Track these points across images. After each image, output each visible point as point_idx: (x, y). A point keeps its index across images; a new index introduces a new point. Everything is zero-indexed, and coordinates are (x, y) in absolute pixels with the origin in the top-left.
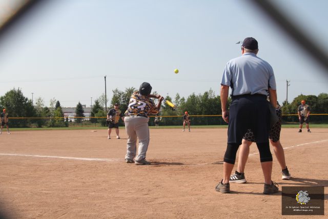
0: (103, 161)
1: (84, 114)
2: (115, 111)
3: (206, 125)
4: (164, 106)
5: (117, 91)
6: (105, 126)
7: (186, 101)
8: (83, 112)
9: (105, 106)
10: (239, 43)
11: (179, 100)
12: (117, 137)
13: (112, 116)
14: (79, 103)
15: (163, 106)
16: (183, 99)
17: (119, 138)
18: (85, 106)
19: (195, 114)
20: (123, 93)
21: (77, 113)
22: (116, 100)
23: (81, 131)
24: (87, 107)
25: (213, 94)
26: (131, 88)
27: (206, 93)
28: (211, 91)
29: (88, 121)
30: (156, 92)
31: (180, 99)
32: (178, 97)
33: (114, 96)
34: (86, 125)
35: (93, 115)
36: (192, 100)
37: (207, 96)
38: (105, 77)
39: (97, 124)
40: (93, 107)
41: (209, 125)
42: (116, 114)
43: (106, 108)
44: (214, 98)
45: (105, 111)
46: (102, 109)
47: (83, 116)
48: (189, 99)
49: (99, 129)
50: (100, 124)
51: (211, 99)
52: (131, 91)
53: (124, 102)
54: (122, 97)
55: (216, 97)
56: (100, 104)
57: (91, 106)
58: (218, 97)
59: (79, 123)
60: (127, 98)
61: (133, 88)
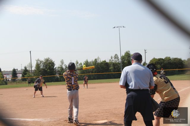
2: (40, 80)
5: (38, 60)
7: (83, 65)
8: (17, 74)
10: (115, 27)
13: (39, 83)
19: (89, 73)
20: (43, 61)
21: (13, 75)
22: (38, 66)
24: (18, 70)
27: (96, 60)
28: (98, 58)
29: (20, 80)
30: (63, 60)
31: (79, 64)
33: (37, 63)
34: (19, 82)
35: (23, 76)
37: (96, 61)
38: (30, 52)
40: (23, 71)
41: (98, 79)
43: (32, 70)
44: (100, 62)
45: (31, 72)
46: (29, 72)
52: (47, 60)
53: (43, 67)
54: (42, 64)
55: (102, 62)
56: (27, 69)
57: (22, 69)
58: (103, 61)
59: (15, 81)
60: (45, 65)
61: (48, 58)
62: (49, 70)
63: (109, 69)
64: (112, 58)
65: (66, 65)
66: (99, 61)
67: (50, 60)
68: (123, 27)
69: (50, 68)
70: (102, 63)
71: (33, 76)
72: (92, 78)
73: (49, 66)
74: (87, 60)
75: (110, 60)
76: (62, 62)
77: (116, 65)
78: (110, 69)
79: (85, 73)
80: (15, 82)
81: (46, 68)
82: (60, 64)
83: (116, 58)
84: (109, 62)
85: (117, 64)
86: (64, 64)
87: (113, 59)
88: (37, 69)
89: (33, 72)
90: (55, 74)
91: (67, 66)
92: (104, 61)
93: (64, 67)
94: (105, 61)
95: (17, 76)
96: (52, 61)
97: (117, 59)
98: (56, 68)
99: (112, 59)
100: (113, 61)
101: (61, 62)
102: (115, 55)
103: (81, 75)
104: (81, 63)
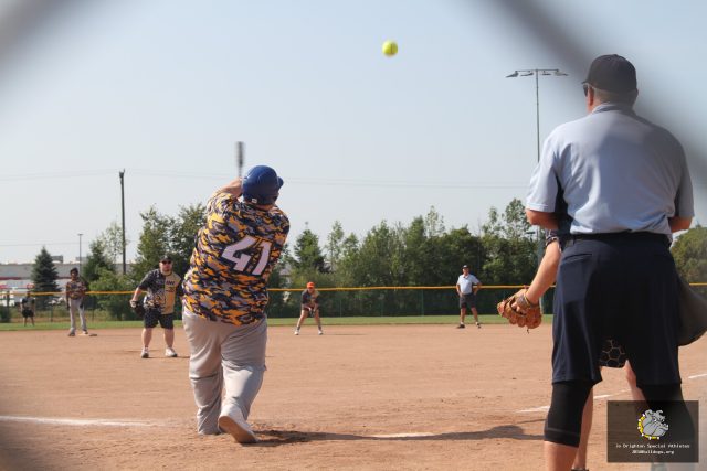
0: (120, 428)
1: (57, 282)
3: (418, 313)
4: (296, 258)
5: (153, 213)
6: (120, 319)
7: (360, 245)
8: (54, 276)
9: (119, 260)
10: (516, 75)
11: (340, 243)
12: (169, 352)
13: (154, 292)
14: (44, 252)
16: (353, 240)
17: (175, 356)
18: (60, 258)
19: (386, 284)
20: (173, 221)
21: (37, 282)
22: (152, 242)
23: (46, 333)
24: (65, 262)
25: (438, 223)
26: (195, 208)
27: (419, 222)
28: (433, 215)
31: (344, 239)
32: (338, 234)
33: (147, 230)
36: (378, 243)
37: (422, 230)
38: (122, 175)
39: (97, 311)
40: (85, 262)
41: (428, 313)
43: (124, 264)
44: (441, 236)
45: (120, 269)
46: (112, 268)
47: (55, 288)
48: (369, 239)
49: (106, 328)
50: (106, 313)
51: (433, 242)
52: (195, 215)
53: (176, 247)
54: (169, 232)
55: (448, 231)
56: (105, 253)
57: (80, 259)
58: (454, 231)
59: (44, 309)
60: (185, 237)
61: (201, 208)
64: (494, 219)
66: (437, 228)
68: (557, 72)
70: (448, 239)
72: (401, 305)
74: (383, 223)
75: (486, 229)
77: (514, 253)
78: (488, 271)
79: (372, 285)
80: (44, 313)
83: (517, 219)
84: (482, 234)
85: (520, 248)
87: (502, 221)
88: (148, 258)
89: (129, 269)
92: (459, 232)
94: (465, 232)
95: (55, 285)
97: (520, 223)
99: (496, 224)
100: (503, 235)
102: (512, 204)
103: (350, 291)
104: (353, 236)
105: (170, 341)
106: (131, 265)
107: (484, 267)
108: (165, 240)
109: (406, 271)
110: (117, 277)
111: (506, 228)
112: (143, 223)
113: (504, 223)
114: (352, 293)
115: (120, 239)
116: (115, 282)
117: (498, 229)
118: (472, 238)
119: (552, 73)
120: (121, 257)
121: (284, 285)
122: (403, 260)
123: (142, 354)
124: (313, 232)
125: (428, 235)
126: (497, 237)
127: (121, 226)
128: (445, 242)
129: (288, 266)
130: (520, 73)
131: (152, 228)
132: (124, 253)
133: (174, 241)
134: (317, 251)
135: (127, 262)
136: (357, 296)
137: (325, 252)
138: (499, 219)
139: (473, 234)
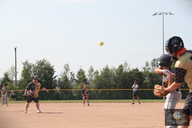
2: (34, 85)
3: (120, 99)
4: (77, 79)
5: (27, 63)
7: (100, 74)
9: (14, 79)
10: (155, 14)
11: (92, 73)
12: (38, 111)
15: (75, 80)
16: (97, 72)
17: (40, 112)
19: (109, 88)
20: (33, 65)
22: (26, 73)
25: (128, 67)
26: (42, 60)
27: (121, 66)
28: (126, 64)
30: (67, 65)
31: (94, 72)
32: (92, 70)
33: (24, 68)
36: (105, 73)
37: (122, 69)
38: (15, 49)
41: (123, 99)
42: (36, 88)
44: (128, 71)
45: (14, 82)
46: (11, 82)
51: (126, 73)
52: (41, 63)
53: (35, 74)
54: (32, 69)
55: (131, 70)
58: (134, 70)
60: (38, 71)
61: (44, 60)
62: (44, 80)
63: (143, 83)
64: (147, 65)
65: (72, 74)
66: (127, 69)
67: (47, 64)
68: (170, 14)
69: (45, 77)
70: (131, 73)
71: (19, 89)
72: (114, 96)
73: (45, 73)
74: (107, 66)
75: (144, 69)
76: (67, 68)
77: (154, 78)
78: (145, 84)
79: (104, 88)
81: (40, 76)
82: (64, 70)
84: (143, 71)
85: (156, 75)
86: (70, 72)
88: (25, 78)
89: (18, 83)
90: (54, 87)
91: (74, 74)
93: (69, 76)
94: (137, 70)
96: (50, 65)
98: (55, 77)
99: (148, 67)
100: (150, 70)
101: (65, 67)
102: (153, 60)
103: (96, 91)
104: (97, 71)
105: (38, 107)
106: (19, 81)
107: (144, 82)
108: (31, 72)
109: (116, 83)
110: (13, 85)
111: (152, 69)
112: (23, 66)
113: (151, 67)
114: (97, 91)
115: (15, 72)
116: (13, 87)
117: (149, 69)
118: (140, 72)
119: (169, 14)
120: (15, 78)
121: (73, 88)
122: (115, 80)
123: (25, 112)
124: (83, 70)
125: (124, 71)
126: (148, 72)
127: (15, 67)
128: (130, 73)
129: (74, 81)
130: (157, 14)
131: (26, 68)
132: (16, 77)
133: (34, 72)
134: (84, 76)
135: (17, 80)
136: (98, 92)
137: (87, 77)
138: (149, 65)
139: (140, 71)
